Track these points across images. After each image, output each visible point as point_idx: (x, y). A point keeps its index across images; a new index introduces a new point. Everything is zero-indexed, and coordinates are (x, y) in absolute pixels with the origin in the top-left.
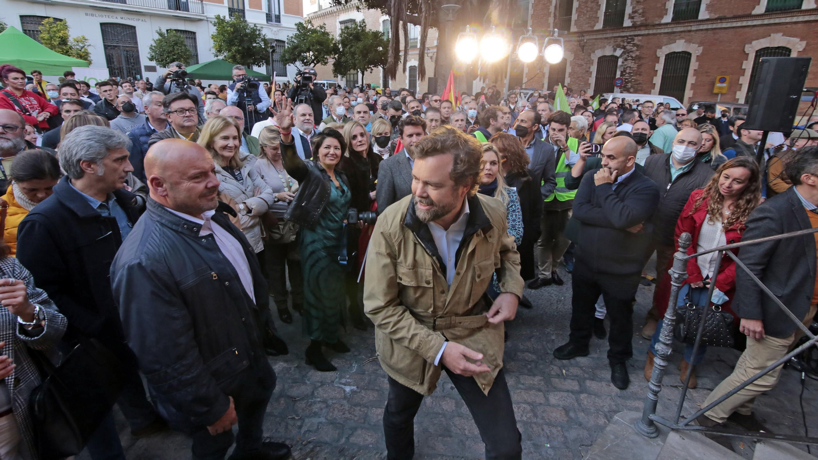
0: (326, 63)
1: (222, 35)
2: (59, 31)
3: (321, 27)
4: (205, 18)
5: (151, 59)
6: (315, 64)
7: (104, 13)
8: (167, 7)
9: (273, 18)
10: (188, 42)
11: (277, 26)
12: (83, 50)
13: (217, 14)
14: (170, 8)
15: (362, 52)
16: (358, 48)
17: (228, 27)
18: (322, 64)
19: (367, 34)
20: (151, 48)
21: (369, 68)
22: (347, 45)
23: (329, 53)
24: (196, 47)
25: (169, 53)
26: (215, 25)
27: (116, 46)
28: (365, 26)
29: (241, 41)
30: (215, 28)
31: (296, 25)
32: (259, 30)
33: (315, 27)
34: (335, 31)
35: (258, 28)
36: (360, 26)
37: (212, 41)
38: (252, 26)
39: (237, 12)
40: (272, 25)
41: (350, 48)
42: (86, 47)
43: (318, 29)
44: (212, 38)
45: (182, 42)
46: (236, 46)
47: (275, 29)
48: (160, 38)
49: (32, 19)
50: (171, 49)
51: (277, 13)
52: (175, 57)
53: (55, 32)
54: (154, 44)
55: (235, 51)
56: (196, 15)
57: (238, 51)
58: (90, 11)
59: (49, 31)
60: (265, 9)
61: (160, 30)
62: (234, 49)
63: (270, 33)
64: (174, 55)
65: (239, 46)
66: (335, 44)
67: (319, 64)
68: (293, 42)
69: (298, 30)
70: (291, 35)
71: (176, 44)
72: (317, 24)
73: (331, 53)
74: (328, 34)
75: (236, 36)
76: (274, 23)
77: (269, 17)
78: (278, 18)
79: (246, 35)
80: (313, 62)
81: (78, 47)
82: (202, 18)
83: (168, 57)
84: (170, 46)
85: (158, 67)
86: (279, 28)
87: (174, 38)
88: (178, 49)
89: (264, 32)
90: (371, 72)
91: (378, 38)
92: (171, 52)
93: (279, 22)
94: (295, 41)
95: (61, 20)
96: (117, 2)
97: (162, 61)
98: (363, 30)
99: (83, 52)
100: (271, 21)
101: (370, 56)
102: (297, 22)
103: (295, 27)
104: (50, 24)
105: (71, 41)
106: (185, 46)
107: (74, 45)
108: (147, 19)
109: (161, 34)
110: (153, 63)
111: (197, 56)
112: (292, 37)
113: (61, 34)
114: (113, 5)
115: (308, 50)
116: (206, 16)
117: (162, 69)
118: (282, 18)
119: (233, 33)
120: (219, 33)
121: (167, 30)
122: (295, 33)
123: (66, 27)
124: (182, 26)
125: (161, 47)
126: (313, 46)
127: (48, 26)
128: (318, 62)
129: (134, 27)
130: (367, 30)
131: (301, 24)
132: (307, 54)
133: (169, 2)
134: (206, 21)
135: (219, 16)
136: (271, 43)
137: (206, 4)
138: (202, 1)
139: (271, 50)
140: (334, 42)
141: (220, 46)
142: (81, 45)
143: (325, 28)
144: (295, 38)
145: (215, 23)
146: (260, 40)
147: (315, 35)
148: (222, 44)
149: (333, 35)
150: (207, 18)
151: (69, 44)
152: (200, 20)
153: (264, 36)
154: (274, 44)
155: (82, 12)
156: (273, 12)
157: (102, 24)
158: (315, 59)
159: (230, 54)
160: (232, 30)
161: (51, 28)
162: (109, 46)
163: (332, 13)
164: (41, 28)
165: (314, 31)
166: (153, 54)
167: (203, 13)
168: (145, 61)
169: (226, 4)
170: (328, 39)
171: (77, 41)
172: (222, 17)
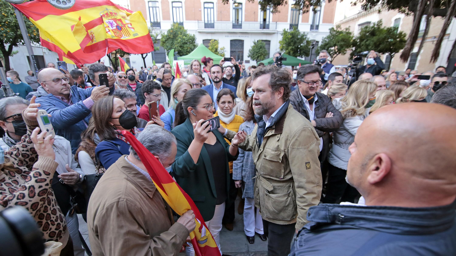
0: (345, 54)
1: (285, 40)
2: (215, 45)
3: (347, 29)
4: (276, 32)
5: (249, 57)
6: (337, 55)
7: (232, 35)
8: (259, 28)
9: (314, 27)
10: (266, 46)
11: (316, 32)
13: (283, 28)
14: (261, 28)
15: (375, 44)
16: (373, 41)
17: (289, 35)
18: (342, 54)
19: (382, 30)
20: (249, 51)
22: (363, 40)
23: (348, 46)
24: (269, 49)
25: (257, 53)
26: (282, 35)
27: (235, 51)
28: (381, 24)
29: (295, 43)
30: (282, 36)
31: (329, 29)
32: (306, 35)
33: (342, 30)
34: (356, 32)
36: (377, 25)
38: (302, 33)
39: (294, 26)
40: (313, 32)
41: (366, 42)
42: (224, 51)
43: (345, 30)
45: (264, 46)
46: (291, 46)
47: (314, 34)
49: (206, 41)
50: (258, 51)
51: (317, 24)
52: (259, 55)
54: (251, 49)
55: (291, 50)
56: (273, 31)
57: (292, 49)
58: (227, 35)
59: (212, 46)
60: (310, 22)
61: (255, 41)
62: (290, 48)
63: (311, 36)
64: (259, 54)
65: (293, 46)
66: (354, 40)
67: (340, 54)
68: (326, 41)
69: (330, 32)
70: (325, 36)
71: (261, 48)
72: (343, 28)
73: (350, 46)
74: (350, 33)
75: (293, 40)
77: (312, 27)
78: (317, 27)
79: (298, 39)
80: (336, 53)
81: (221, 52)
82: (275, 32)
83: (256, 55)
84: (258, 49)
85: (251, 61)
87: (260, 45)
88: (261, 51)
89: (308, 36)
91: (391, 32)
92: (258, 52)
93: (318, 29)
95: (216, 40)
96: (238, 28)
97: (253, 57)
98: (379, 28)
100: (313, 29)
101: (382, 46)
102: (330, 27)
103: (329, 31)
104: (213, 42)
105: (219, 50)
106: (265, 48)
108: (250, 36)
109: (255, 43)
110: (249, 59)
111: (269, 53)
112: (325, 38)
113: (216, 47)
114: (236, 30)
115: (335, 45)
117: (253, 61)
118: (320, 27)
119: (291, 38)
120: (283, 40)
121: (258, 41)
122: (327, 35)
123: (218, 43)
124: (265, 38)
125: (254, 50)
126: (338, 42)
128: (339, 53)
129: (243, 41)
130: (382, 27)
131: (333, 28)
132: (333, 48)
133: (261, 25)
134: (277, 33)
135: (285, 29)
136: (313, 43)
137: (278, 24)
138: (276, 22)
139: (311, 47)
140: (354, 38)
141: (283, 47)
142: (222, 51)
143: (349, 29)
144: (327, 39)
145: (282, 34)
146: (305, 41)
147: (341, 35)
148: (284, 45)
149: (354, 34)
150: (278, 32)
151: (218, 51)
152: (274, 33)
153: (308, 39)
154: (314, 43)
155: (224, 35)
156: (315, 24)
157: (231, 41)
158: (337, 52)
159: (287, 51)
160: (291, 36)
161: (213, 44)
162: (232, 51)
163: (353, 20)
164: (209, 44)
165: (341, 32)
166: (250, 54)
167: (276, 29)
168: (246, 58)
169: (289, 22)
170: (350, 37)
171: (221, 49)
172: (286, 30)
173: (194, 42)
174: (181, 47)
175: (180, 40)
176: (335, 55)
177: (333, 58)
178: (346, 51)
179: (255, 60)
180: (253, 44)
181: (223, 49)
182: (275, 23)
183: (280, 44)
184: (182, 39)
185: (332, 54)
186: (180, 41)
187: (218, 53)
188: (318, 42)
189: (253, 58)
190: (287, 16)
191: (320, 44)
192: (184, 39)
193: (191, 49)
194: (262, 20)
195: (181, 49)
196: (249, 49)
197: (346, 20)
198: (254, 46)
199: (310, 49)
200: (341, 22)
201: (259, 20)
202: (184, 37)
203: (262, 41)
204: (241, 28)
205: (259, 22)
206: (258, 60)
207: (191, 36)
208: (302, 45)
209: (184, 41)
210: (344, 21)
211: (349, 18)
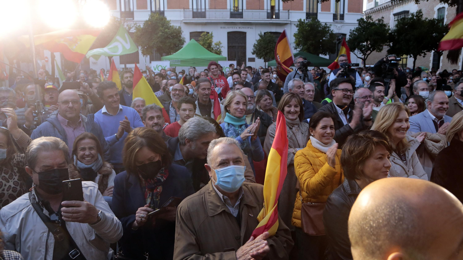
0: (380, 50)
1: (302, 33)
2: (208, 39)
3: (379, 20)
4: (290, 22)
5: (253, 54)
6: (371, 52)
7: (230, 26)
8: (266, 17)
9: (338, 17)
11: (341, 23)
12: (218, 50)
13: (299, 19)
14: (268, 18)
15: (416, 39)
16: (413, 36)
17: (306, 27)
18: (377, 51)
19: (423, 22)
20: (254, 46)
21: (422, 53)
22: (402, 34)
23: (384, 41)
25: (265, 48)
26: (297, 27)
27: (234, 46)
28: (422, 15)
29: (315, 36)
30: (297, 28)
31: (358, 20)
32: (329, 27)
33: (374, 20)
34: (392, 23)
35: (328, 26)
36: (416, 16)
37: (294, 38)
38: (323, 24)
39: (312, 15)
40: (337, 23)
41: (405, 36)
42: (220, 48)
43: (377, 22)
44: (294, 36)
45: (274, 40)
47: (339, 25)
48: (260, 38)
49: (195, 34)
50: (266, 46)
51: (342, 13)
52: (268, 51)
53: (206, 40)
54: (256, 43)
55: (310, 45)
56: (284, 21)
58: (223, 26)
59: (203, 40)
60: (333, 11)
61: (261, 33)
62: (309, 42)
63: (336, 29)
64: (268, 50)
65: (313, 40)
66: (391, 34)
67: (375, 51)
68: (355, 34)
69: (359, 24)
70: (353, 29)
71: (269, 42)
72: (375, 18)
73: (386, 41)
74: (385, 25)
75: (312, 33)
76: (339, 20)
77: (335, 17)
78: (342, 17)
79: (319, 32)
80: (369, 49)
81: (216, 48)
82: (288, 22)
83: (264, 51)
84: (266, 44)
85: (256, 59)
86: (342, 24)
87: (269, 38)
89: (332, 28)
90: (424, 57)
91: (434, 25)
93: (343, 19)
94: (356, 33)
95: (209, 33)
96: (238, 18)
97: (260, 54)
98: (419, 20)
99: (219, 51)
100: (337, 19)
101: (425, 41)
102: (359, 17)
103: (357, 22)
104: (204, 35)
105: (213, 45)
107: (214, 47)
108: (254, 27)
109: (261, 36)
110: (254, 56)
112: (354, 31)
113: (209, 41)
114: (236, 20)
115: (367, 40)
116: (290, 21)
117: (259, 59)
118: (346, 17)
119: (310, 31)
120: (299, 32)
121: (265, 33)
122: (356, 27)
123: (212, 36)
124: (274, 30)
125: (260, 45)
126: (371, 36)
127: (203, 37)
128: (373, 50)
129: (245, 33)
130: (424, 19)
131: (362, 19)
132: (365, 44)
133: (268, 13)
134: (291, 24)
135: (301, 20)
136: (338, 37)
137: (291, 12)
138: (289, 11)
139: (337, 42)
140: (390, 32)
141: (300, 41)
142: (218, 47)
143: (383, 21)
144: (356, 32)
145: (297, 25)
146: (328, 34)
147: (373, 27)
148: (301, 39)
149: (389, 26)
150: (291, 22)
151: (212, 47)
152: (286, 24)
153: (332, 32)
154: (340, 37)
155: (219, 27)
156: (339, 13)
157: (228, 33)
158: (371, 47)
159: (306, 46)
160: (309, 29)
161: (204, 38)
162: (230, 46)
163: (386, 8)
164: (200, 38)
165: (373, 24)
166: (255, 50)
167: (289, 19)
168: (249, 54)
169: (305, 10)
170: (385, 30)
171: (216, 45)
172: (303, 21)
173: (180, 36)
174: (161, 42)
175: (160, 33)
176: (369, 52)
177: (366, 57)
178: (382, 46)
179: (262, 58)
180: (258, 38)
181: (219, 44)
182: (287, 11)
183: (296, 38)
184: (163, 32)
185: (364, 50)
186: (161, 35)
187: (213, 49)
188: (345, 35)
189: (259, 56)
190: (302, 3)
191: (348, 37)
192: (166, 33)
193: (175, 45)
194: (269, 8)
195: (161, 46)
196: (253, 44)
197: (377, 8)
198: (260, 40)
199: (335, 43)
200: (372, 10)
201: (265, 7)
202: (167, 30)
203: (271, 33)
204: (242, 18)
205: (266, 10)
206: (266, 58)
207: (176, 29)
208: (324, 39)
209: (166, 35)
210: (375, 9)
211: (381, 6)
